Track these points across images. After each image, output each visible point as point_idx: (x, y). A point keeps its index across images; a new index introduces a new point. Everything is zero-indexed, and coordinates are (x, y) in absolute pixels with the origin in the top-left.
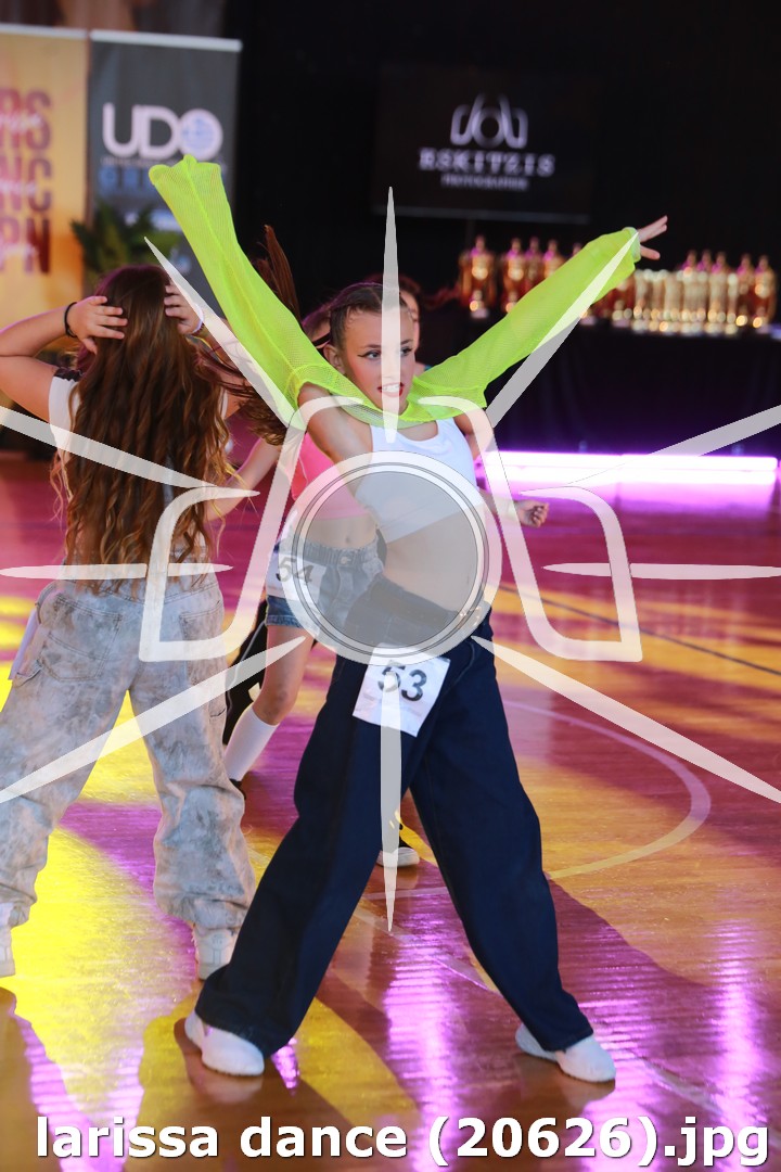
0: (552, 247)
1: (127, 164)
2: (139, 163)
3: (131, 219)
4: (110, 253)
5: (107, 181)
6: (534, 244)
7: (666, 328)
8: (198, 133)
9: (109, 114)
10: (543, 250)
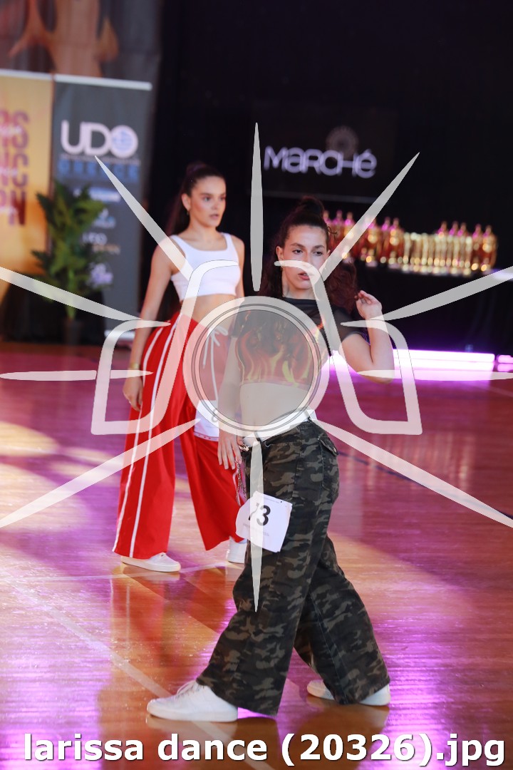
0: (350, 216)
1: (76, 159)
2: (84, 159)
3: (77, 193)
4: (61, 213)
5: (63, 169)
6: (339, 215)
7: (424, 270)
8: (122, 141)
9: (65, 127)
10: (344, 218)
